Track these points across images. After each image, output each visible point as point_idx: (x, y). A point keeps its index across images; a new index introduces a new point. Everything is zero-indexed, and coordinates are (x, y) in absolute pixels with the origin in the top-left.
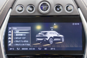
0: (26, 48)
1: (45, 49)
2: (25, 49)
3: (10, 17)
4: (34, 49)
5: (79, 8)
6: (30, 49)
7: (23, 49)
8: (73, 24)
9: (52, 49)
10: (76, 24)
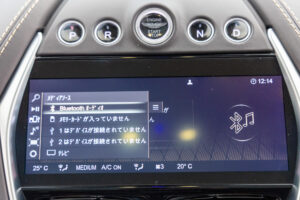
0: (90, 164)
1: (158, 167)
2: (88, 167)
3: (36, 60)
4: (119, 167)
5: (270, 30)
6: (103, 167)
7: (79, 168)
8: (253, 81)
9: (181, 166)
10: (262, 81)
